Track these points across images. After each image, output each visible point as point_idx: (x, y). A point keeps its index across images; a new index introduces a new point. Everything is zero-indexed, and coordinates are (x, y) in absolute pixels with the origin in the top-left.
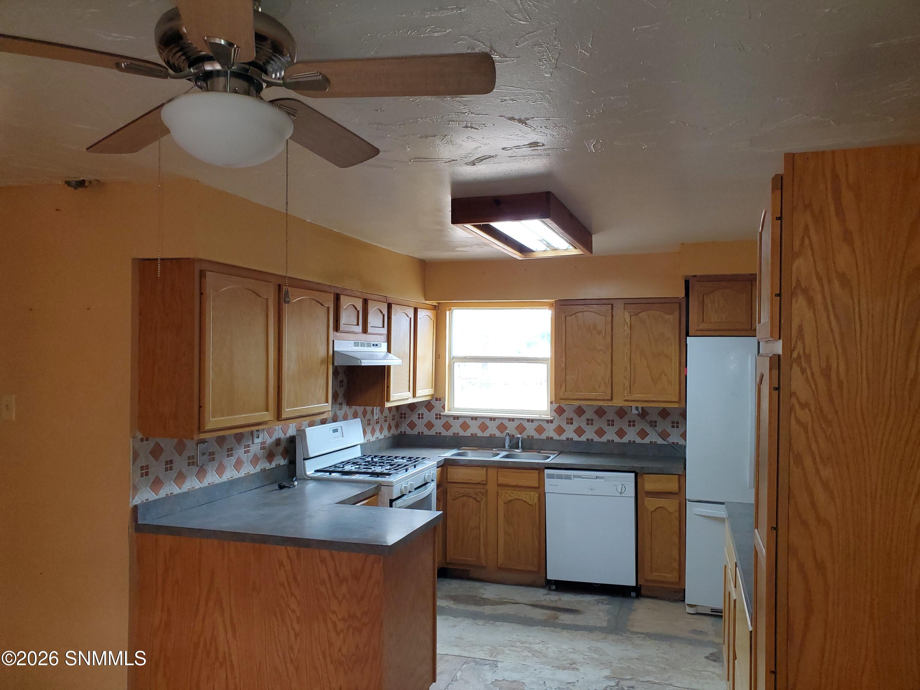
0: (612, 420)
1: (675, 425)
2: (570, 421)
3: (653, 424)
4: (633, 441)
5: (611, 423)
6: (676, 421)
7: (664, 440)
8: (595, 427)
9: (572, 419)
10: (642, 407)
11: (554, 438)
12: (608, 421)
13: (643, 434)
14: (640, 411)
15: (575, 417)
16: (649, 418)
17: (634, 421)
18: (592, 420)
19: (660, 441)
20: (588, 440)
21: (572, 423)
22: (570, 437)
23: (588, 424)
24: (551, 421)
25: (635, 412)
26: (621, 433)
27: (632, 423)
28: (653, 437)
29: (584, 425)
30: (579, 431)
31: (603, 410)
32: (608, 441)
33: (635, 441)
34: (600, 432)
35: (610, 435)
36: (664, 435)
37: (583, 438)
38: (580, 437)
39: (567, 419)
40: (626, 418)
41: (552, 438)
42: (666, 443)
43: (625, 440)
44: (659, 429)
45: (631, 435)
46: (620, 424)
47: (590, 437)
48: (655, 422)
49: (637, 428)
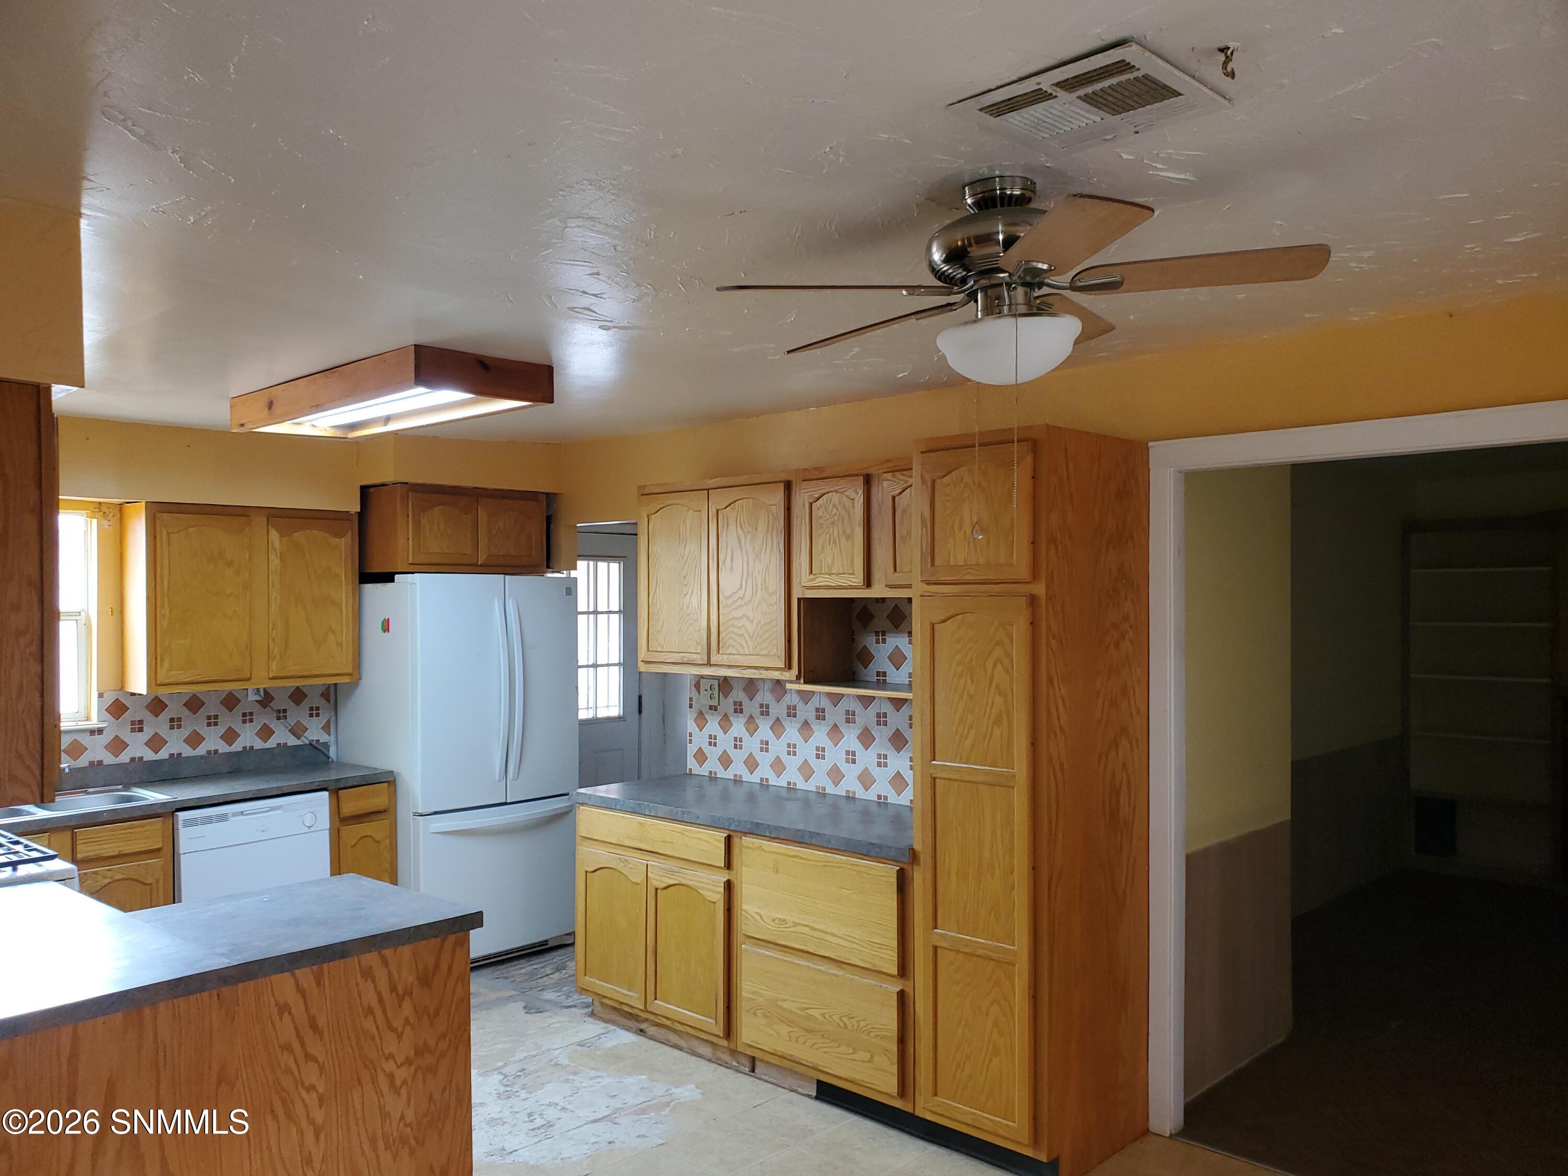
0: (214, 715)
1: (314, 712)
2: (138, 727)
3: (281, 715)
4: (250, 747)
5: (213, 721)
6: (314, 706)
7: (299, 738)
8: (185, 732)
9: (141, 722)
10: (264, 689)
11: (105, 763)
12: (209, 717)
13: (266, 733)
14: (262, 693)
15: (148, 717)
16: (274, 705)
17: (251, 714)
18: (179, 719)
19: (292, 741)
20: (172, 755)
21: (141, 730)
22: (138, 755)
23: (172, 728)
24: (100, 731)
25: (252, 697)
26: (230, 736)
27: (247, 717)
28: (282, 736)
29: (164, 731)
30: (156, 743)
31: (199, 699)
32: (209, 752)
33: (253, 746)
34: (194, 740)
35: (213, 742)
36: (297, 731)
37: (163, 754)
38: (156, 753)
39: (133, 723)
40: (239, 710)
41: (100, 763)
42: (301, 743)
43: (237, 746)
44: (292, 721)
45: (248, 738)
46: (229, 720)
47: (175, 751)
48: (285, 711)
49: (257, 725)
